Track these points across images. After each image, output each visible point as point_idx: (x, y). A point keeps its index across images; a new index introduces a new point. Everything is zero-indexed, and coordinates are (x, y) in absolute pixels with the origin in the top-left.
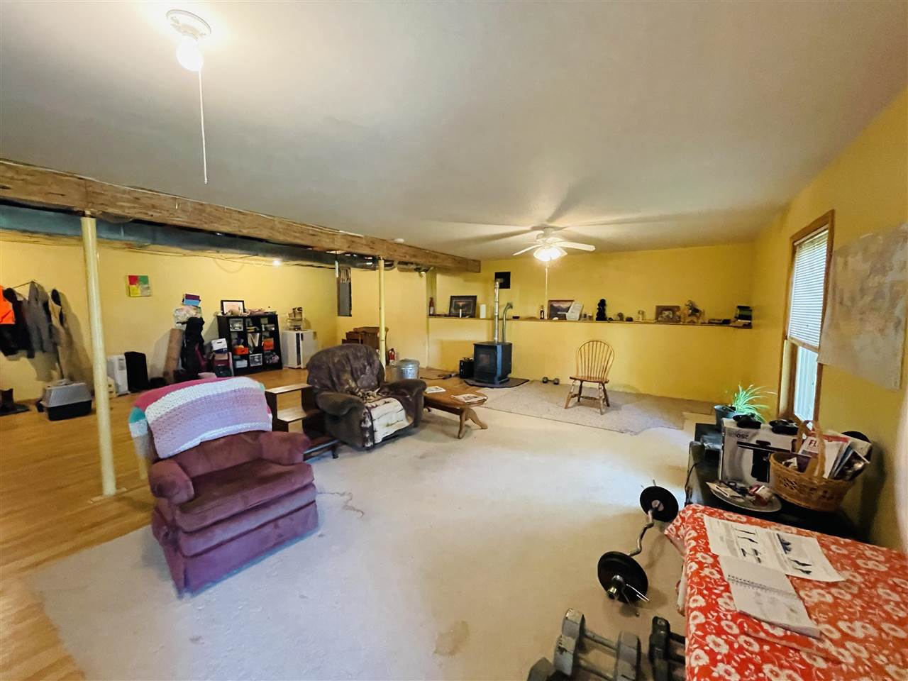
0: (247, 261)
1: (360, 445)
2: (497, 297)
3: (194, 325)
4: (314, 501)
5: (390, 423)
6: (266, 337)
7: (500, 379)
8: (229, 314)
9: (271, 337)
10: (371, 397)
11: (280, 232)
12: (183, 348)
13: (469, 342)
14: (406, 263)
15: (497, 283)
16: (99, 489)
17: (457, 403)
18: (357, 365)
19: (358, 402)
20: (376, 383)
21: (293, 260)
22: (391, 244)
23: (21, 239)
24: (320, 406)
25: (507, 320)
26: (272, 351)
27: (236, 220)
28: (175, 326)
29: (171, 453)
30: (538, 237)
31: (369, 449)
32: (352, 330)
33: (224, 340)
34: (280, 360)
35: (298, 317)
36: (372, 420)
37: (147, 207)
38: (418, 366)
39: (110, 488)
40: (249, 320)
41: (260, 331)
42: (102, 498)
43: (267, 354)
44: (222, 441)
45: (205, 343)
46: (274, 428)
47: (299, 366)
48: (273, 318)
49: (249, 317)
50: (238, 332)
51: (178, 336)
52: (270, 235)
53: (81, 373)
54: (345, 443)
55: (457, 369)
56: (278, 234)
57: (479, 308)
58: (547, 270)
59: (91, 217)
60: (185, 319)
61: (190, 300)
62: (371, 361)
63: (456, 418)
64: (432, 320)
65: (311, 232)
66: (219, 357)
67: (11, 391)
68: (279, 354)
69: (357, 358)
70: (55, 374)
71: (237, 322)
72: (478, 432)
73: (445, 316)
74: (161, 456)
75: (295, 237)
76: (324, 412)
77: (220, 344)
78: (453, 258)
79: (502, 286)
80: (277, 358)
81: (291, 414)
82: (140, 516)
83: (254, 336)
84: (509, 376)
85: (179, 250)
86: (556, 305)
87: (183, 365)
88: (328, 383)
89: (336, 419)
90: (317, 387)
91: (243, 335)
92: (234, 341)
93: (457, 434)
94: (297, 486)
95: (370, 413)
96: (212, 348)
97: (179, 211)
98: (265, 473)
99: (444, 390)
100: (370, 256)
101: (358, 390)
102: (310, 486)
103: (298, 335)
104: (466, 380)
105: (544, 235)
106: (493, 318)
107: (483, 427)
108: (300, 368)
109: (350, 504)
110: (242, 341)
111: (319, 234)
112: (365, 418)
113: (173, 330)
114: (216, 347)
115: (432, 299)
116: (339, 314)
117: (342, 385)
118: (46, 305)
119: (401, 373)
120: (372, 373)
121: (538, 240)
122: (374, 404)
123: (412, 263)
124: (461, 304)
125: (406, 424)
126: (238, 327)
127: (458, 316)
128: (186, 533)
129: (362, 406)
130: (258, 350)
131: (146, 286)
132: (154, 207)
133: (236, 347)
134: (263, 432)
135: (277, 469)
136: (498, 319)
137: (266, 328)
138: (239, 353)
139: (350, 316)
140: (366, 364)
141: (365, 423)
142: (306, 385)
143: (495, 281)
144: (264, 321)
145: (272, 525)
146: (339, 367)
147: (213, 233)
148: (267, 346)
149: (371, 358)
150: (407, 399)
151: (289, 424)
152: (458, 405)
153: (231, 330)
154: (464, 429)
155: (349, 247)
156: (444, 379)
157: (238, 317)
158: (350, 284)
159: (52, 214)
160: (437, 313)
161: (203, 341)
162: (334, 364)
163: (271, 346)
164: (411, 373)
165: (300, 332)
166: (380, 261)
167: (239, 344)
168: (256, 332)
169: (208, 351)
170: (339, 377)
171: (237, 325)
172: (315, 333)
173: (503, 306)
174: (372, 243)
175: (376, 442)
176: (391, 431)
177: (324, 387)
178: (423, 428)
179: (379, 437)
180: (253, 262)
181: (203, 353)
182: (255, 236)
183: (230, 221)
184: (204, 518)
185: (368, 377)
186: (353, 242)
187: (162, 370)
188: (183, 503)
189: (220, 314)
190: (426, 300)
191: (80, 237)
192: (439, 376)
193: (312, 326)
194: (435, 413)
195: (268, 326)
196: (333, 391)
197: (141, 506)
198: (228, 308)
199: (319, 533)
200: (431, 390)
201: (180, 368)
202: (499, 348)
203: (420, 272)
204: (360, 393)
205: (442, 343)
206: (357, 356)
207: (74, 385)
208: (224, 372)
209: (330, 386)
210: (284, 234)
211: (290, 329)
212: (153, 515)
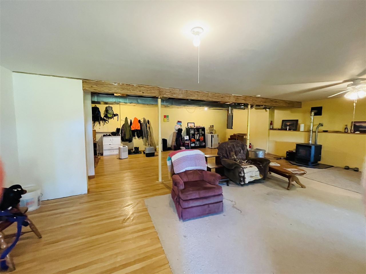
0: (197, 109)
1: (238, 183)
2: (312, 120)
3: (180, 131)
4: (222, 201)
5: (252, 176)
6: (201, 136)
7: (313, 163)
8: (190, 127)
9: (202, 136)
10: (244, 164)
11: (210, 97)
12: (176, 138)
13: (293, 143)
14: (259, 106)
15: (313, 113)
16: (157, 179)
17: (288, 172)
18: (237, 149)
19: (238, 165)
20: (246, 157)
21: (212, 107)
22: (254, 98)
23: (143, 106)
24: (222, 164)
25: (318, 132)
26: (203, 141)
27: (196, 95)
28: (174, 131)
29: (178, 173)
30: (348, 86)
31: (242, 185)
32: (233, 135)
33: (188, 136)
34: (205, 145)
35: (212, 129)
36: (244, 173)
37: (172, 94)
38: (265, 152)
39: (160, 180)
40: (196, 130)
41: (199, 134)
42: (158, 182)
43: (201, 142)
44: (191, 171)
45: (182, 137)
46: (208, 170)
47: (212, 147)
48: (203, 129)
49: (196, 129)
50: (192, 134)
51: (175, 134)
52: (207, 99)
53: (152, 144)
54: (231, 180)
55: (285, 156)
56: (210, 98)
57: (300, 126)
58: (355, 104)
59: (160, 98)
60: (177, 129)
61: (179, 123)
62: (243, 148)
63: (287, 180)
64: (271, 131)
65: (222, 96)
66: (186, 142)
67: (139, 147)
68: (205, 142)
69: (237, 146)
70: (147, 144)
71: (192, 130)
72: (300, 189)
73: (279, 129)
74: (175, 173)
75: (216, 99)
76: (224, 167)
77: (187, 138)
78: (285, 102)
79: (315, 114)
80: (204, 144)
81: (212, 165)
82: (168, 190)
83: (197, 135)
84: (319, 162)
85: (176, 106)
86: (357, 124)
87: (176, 144)
88: (226, 155)
89: (229, 170)
90: (221, 156)
91: (194, 135)
92: (191, 137)
93: (287, 188)
94: (216, 194)
95: (243, 170)
96: (184, 139)
97: (181, 94)
98: (205, 186)
99: (280, 165)
100: (242, 104)
101: (237, 159)
102: (221, 195)
103: (212, 136)
104: (290, 161)
105: (353, 85)
106: (309, 131)
107: (303, 187)
108: (212, 148)
109: (235, 206)
110: (193, 137)
111: (224, 96)
112: (241, 172)
113: (174, 132)
114: (186, 138)
115: (272, 121)
116: (228, 128)
117: (231, 157)
118: (146, 124)
119: (256, 155)
120: (244, 153)
121: (348, 88)
122: (245, 167)
123: (262, 106)
124: (288, 124)
125: (259, 177)
126: (192, 132)
127: (286, 130)
128: (182, 200)
129: (240, 167)
130: (198, 140)
131: (168, 118)
132: (174, 93)
133: (191, 139)
134: (204, 170)
135: (209, 185)
136: (313, 132)
137: (201, 133)
138: (192, 141)
139: (232, 129)
140: (241, 149)
141: (241, 174)
142: (217, 155)
143: (311, 112)
144: (200, 130)
145: (207, 206)
146: (230, 149)
147: (188, 100)
148: (201, 139)
149: (243, 146)
150: (260, 167)
151: (212, 169)
152: (288, 173)
153: (190, 133)
154: (291, 185)
155: (236, 101)
156: (277, 159)
157: (192, 128)
158: (233, 116)
159: (150, 99)
160: (274, 128)
161: (182, 136)
162: (228, 147)
163: (202, 139)
164: (261, 155)
165: (213, 135)
166: (248, 105)
167: (192, 138)
168: (198, 134)
169: (183, 139)
170: (230, 153)
171: (192, 131)
172: (218, 135)
173: (316, 125)
174: (246, 98)
175: (246, 183)
176: (252, 179)
177: (224, 157)
178: (268, 181)
179: (247, 181)
180: (198, 109)
181: (182, 140)
182: (202, 100)
183: (195, 95)
184: (187, 197)
185: (242, 155)
186: (238, 98)
187: (171, 145)
188: (181, 190)
189: (187, 127)
190: (268, 122)
191: (157, 105)
192: (274, 158)
193: (217, 132)
194: (273, 175)
195: (202, 132)
196: (227, 159)
197: (168, 187)
198: (190, 125)
199: (224, 214)
200: (272, 164)
201: (175, 145)
202: (313, 147)
203: (266, 109)
204: (238, 161)
205: (276, 142)
206: (237, 145)
207: (151, 147)
208: (188, 147)
209: (226, 156)
210: (212, 98)
211: (209, 133)
212: (172, 191)
